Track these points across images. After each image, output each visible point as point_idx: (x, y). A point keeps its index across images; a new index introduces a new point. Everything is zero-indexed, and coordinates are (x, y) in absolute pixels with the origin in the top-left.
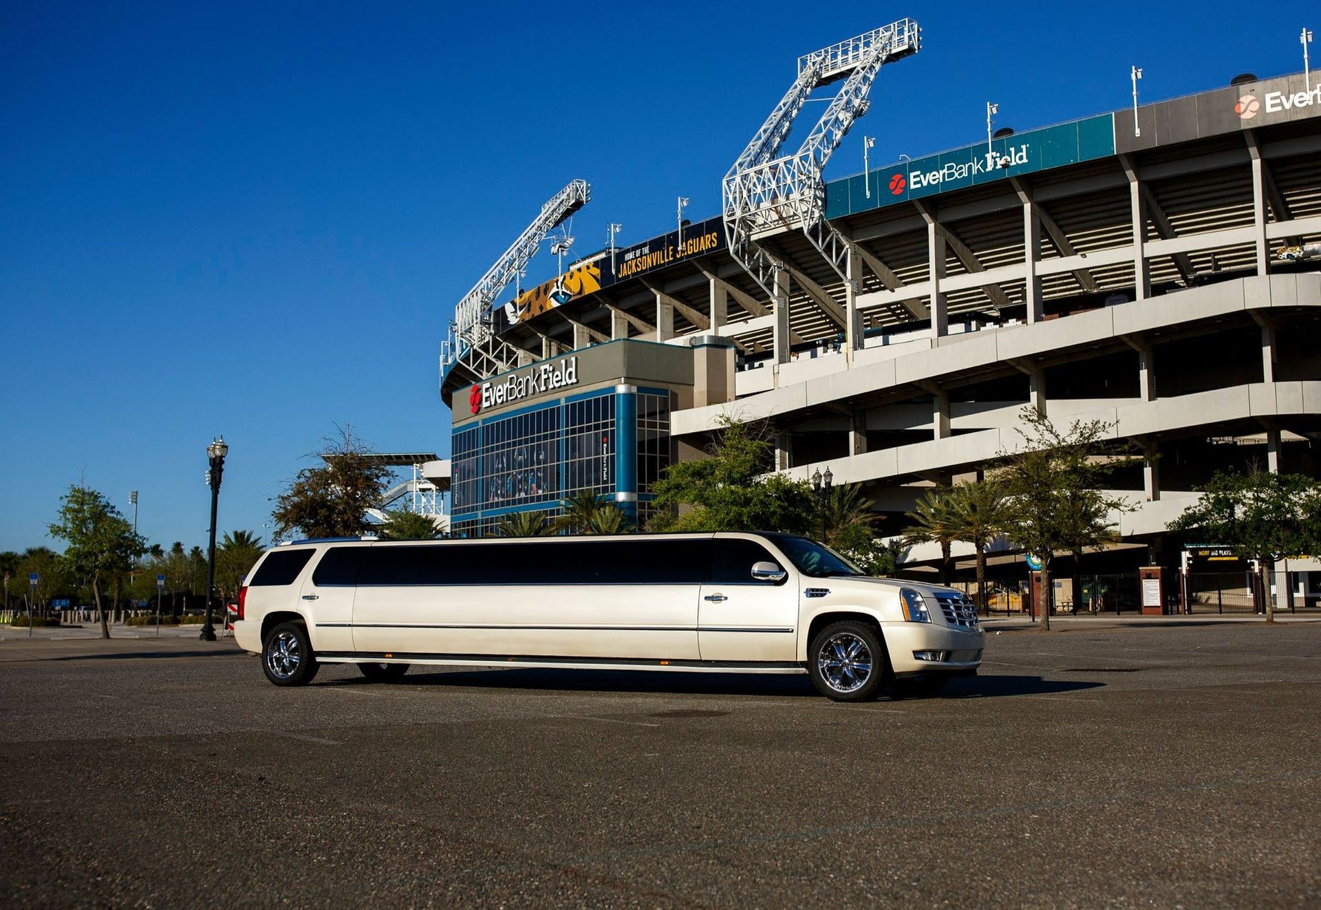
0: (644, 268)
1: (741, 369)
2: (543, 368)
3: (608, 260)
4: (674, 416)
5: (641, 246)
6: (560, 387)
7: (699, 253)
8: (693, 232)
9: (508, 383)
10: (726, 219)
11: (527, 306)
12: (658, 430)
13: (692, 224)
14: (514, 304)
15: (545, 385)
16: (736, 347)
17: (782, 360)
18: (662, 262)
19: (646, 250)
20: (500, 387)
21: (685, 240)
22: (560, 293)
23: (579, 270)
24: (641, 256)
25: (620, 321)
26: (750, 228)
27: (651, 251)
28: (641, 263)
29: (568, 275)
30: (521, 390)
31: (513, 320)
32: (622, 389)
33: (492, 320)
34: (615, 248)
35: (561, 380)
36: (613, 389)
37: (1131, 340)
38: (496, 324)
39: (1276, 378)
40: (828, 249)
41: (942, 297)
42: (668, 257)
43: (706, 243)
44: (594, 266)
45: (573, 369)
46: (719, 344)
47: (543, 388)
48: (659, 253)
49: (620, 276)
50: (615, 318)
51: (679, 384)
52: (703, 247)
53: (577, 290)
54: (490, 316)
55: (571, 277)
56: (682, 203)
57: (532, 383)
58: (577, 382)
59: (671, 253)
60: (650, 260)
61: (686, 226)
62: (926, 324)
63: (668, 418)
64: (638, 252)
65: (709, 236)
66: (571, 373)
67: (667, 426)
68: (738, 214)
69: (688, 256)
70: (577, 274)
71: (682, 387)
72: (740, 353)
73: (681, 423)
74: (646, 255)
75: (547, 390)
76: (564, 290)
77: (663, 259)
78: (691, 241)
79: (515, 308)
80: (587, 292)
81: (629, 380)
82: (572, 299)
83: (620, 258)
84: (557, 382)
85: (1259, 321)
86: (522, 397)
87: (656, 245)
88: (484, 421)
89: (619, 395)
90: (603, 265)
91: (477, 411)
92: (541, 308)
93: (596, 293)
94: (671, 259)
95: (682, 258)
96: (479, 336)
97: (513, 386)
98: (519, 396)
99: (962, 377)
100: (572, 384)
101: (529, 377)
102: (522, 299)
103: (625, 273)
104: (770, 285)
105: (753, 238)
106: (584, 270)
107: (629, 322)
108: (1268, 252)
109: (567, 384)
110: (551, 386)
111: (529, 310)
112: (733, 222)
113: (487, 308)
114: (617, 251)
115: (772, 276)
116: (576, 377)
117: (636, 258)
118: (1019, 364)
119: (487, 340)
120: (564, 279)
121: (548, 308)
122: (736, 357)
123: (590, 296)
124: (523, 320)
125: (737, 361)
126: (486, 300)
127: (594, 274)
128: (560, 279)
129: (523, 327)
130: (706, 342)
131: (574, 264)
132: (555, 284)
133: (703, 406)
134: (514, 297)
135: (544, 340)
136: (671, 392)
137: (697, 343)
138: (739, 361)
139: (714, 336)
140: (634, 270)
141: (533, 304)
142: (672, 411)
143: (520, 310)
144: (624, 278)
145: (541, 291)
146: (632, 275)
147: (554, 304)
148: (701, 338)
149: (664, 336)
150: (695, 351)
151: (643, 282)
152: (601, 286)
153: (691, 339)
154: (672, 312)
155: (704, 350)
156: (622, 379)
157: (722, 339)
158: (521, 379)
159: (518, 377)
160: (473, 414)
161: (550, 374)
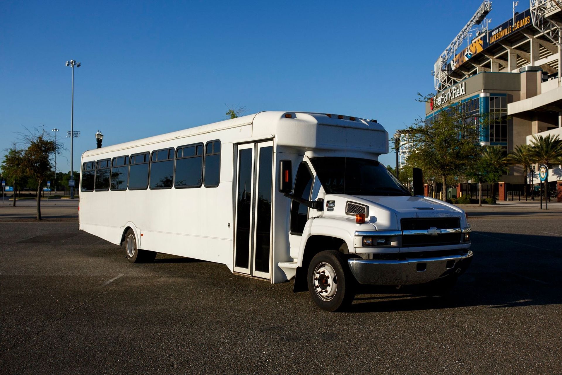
0: (500, 38)
1: (544, 80)
2: (453, 88)
3: (485, 36)
4: (509, 105)
5: (498, 28)
6: (459, 96)
7: (522, 27)
8: (519, 17)
9: (442, 96)
10: (531, 9)
11: (457, 61)
12: (501, 112)
13: (519, 14)
14: (453, 61)
15: (454, 96)
16: (542, 71)
18: (507, 34)
19: (500, 29)
20: (439, 98)
21: (516, 22)
22: (468, 54)
23: (475, 42)
24: (498, 32)
25: (494, 64)
26: (544, 12)
27: (502, 29)
28: (498, 35)
29: (471, 45)
30: (446, 99)
31: (453, 68)
32: (482, 95)
33: (447, 69)
34: (488, 30)
35: (459, 93)
36: (478, 95)
38: (448, 70)
42: (509, 31)
43: (524, 22)
44: (480, 40)
45: (463, 88)
46: (533, 70)
47: (453, 97)
48: (506, 30)
49: (490, 43)
50: (492, 62)
51: (513, 90)
52: (524, 24)
53: (474, 52)
54: (446, 67)
55: (472, 46)
56: (515, 4)
57: (450, 95)
58: (466, 93)
59: (510, 29)
60: (502, 33)
61: (517, 15)
63: (506, 107)
64: (497, 30)
65: (526, 18)
66: (463, 90)
67: (506, 111)
68: (537, 5)
69: (518, 29)
70: (474, 44)
71: (514, 92)
72: (544, 73)
73: (512, 108)
74: (500, 32)
75: (455, 98)
76: (470, 52)
77: (507, 32)
78: (518, 22)
79: (454, 63)
80: (478, 52)
81: (485, 91)
82: (473, 56)
83: (490, 35)
84: (458, 94)
86: (447, 102)
87: (504, 26)
88: (435, 113)
89: (481, 98)
90: (484, 39)
92: (462, 61)
93: (482, 52)
94: (510, 32)
95: (515, 30)
96: (444, 75)
97: (443, 97)
98: (445, 102)
100: (464, 94)
101: (448, 93)
102: (456, 58)
103: (492, 41)
104: (556, 39)
105: (546, 16)
106: (477, 42)
107: (499, 64)
109: (462, 95)
110: (456, 96)
111: (458, 63)
112: (535, 9)
113: (444, 63)
114: (490, 31)
115: (558, 33)
116: (465, 91)
117: (496, 33)
119: (444, 79)
120: (470, 47)
121: (464, 61)
122: (542, 75)
123: (480, 53)
124: (456, 68)
125: (542, 77)
126: (444, 60)
127: (480, 43)
128: (468, 47)
129: (459, 71)
130: (526, 70)
131: (473, 40)
132: (467, 50)
133: (525, 99)
134: (453, 58)
135: (467, 76)
136: (508, 94)
137: (523, 71)
138: (543, 77)
139: (531, 67)
140: (496, 39)
141: (459, 60)
142: (508, 103)
143: (455, 63)
144: (492, 43)
145: (462, 54)
146: (495, 41)
147: (466, 59)
148: (525, 68)
149: (512, 69)
150: (521, 74)
151: (501, 44)
152: (483, 49)
153: (520, 69)
154: (516, 57)
155: (525, 73)
156: (483, 90)
157: (535, 67)
158: (446, 94)
159: (445, 93)
160: (432, 110)
161: (456, 91)
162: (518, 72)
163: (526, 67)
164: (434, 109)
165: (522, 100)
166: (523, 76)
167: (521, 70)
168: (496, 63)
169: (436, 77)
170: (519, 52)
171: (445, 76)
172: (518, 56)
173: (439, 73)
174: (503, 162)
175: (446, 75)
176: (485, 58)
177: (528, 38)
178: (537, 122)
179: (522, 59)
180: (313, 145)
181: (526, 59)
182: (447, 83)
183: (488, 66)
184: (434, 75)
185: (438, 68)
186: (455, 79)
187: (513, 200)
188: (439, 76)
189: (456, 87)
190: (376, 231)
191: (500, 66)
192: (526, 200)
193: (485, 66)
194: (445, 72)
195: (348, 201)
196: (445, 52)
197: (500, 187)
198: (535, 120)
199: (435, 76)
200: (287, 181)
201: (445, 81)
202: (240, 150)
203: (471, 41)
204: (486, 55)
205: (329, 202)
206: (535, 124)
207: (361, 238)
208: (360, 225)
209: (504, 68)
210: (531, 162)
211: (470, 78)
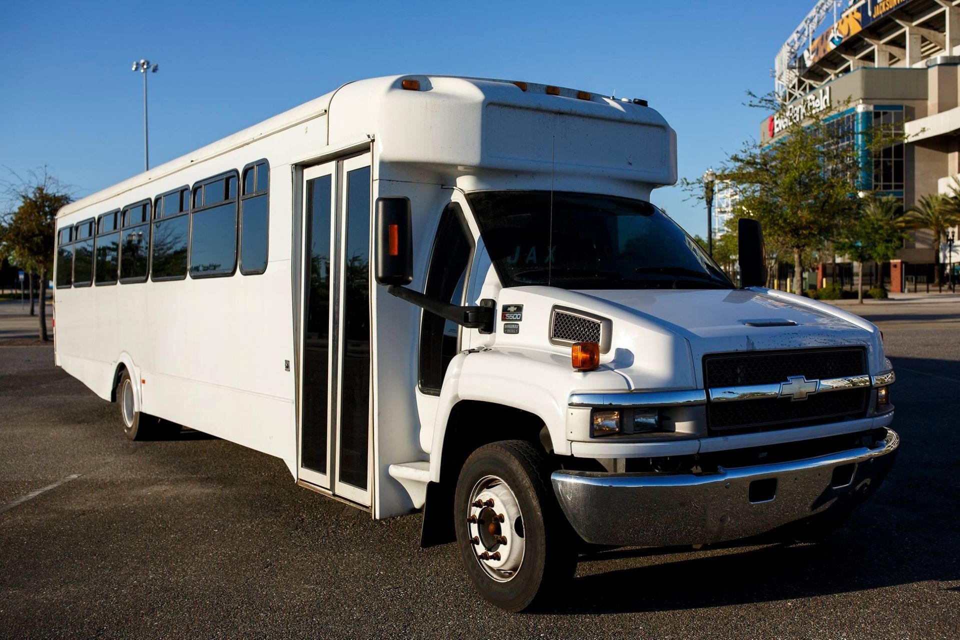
0: (891, 7)
2: (808, 98)
3: (865, 5)
4: (909, 126)
6: (820, 111)
9: (789, 112)
11: (816, 51)
12: (893, 139)
14: (808, 50)
15: (810, 111)
20: (784, 116)
22: (836, 38)
23: (847, 16)
25: (881, 53)
28: (889, 4)
29: (840, 21)
30: (796, 116)
31: (809, 64)
32: (860, 109)
33: (797, 66)
35: (820, 106)
36: (853, 109)
38: (800, 68)
44: (857, 12)
45: (827, 97)
46: (951, 63)
47: (809, 114)
49: (874, 16)
50: (878, 51)
51: (914, 99)
53: (846, 33)
54: (795, 62)
55: (842, 23)
58: (831, 106)
63: (902, 128)
66: (826, 100)
67: (902, 136)
70: (846, 21)
71: (916, 102)
73: (913, 131)
75: (812, 115)
76: (838, 34)
79: (809, 53)
80: (853, 33)
81: (866, 100)
82: (843, 40)
83: (874, 2)
84: (818, 108)
86: (797, 122)
88: (776, 142)
89: (858, 114)
90: (863, 9)
91: (773, 135)
92: (824, 51)
93: (860, 33)
96: (792, 77)
97: (792, 114)
98: (795, 122)
100: (827, 108)
101: (800, 106)
102: (814, 45)
103: (878, 13)
106: (851, 16)
107: (890, 54)
109: (824, 109)
110: (814, 112)
111: (817, 54)
113: (793, 55)
116: (830, 103)
119: (793, 83)
120: (838, 26)
121: (828, 50)
123: (856, 36)
124: (814, 62)
126: (793, 50)
127: (857, 18)
128: (836, 25)
129: (817, 68)
130: (939, 62)
131: (844, 12)
132: (832, 30)
133: (935, 114)
134: (809, 45)
135: (832, 77)
136: (906, 107)
137: (932, 64)
139: (947, 57)
140: (884, 10)
141: (819, 49)
142: (906, 122)
143: (813, 53)
144: (877, 18)
145: (824, 38)
146: (883, 14)
147: (832, 46)
148: (936, 59)
149: (913, 61)
150: (930, 70)
151: (893, 18)
152: (862, 27)
153: (928, 61)
154: (920, 40)
155: (936, 68)
156: (861, 101)
157: (955, 57)
158: (796, 109)
159: (794, 107)
160: (770, 138)
161: (813, 102)
162: (924, 67)
163: (938, 58)
164: (775, 135)
165: (931, 115)
166: (933, 75)
167: (929, 64)
168: (884, 53)
169: (779, 79)
170: (925, 32)
171: (794, 77)
172: (924, 40)
173: (784, 74)
174: (899, 224)
175: (796, 76)
176: (865, 43)
177: (941, 7)
178: (956, 154)
179: (931, 43)
180: (473, 157)
181: (937, 44)
182: (799, 89)
183: (870, 57)
184: (774, 77)
185: (782, 64)
186: (812, 82)
187: (916, 291)
188: (784, 78)
189: (814, 95)
190: (630, 394)
191: (892, 57)
192: (940, 291)
193: (865, 58)
194: (794, 70)
195: (556, 307)
196: (795, 36)
197: (893, 269)
198: (953, 151)
199: (776, 79)
200: (396, 253)
201: (794, 87)
202: (307, 181)
203: (839, 14)
204: (868, 37)
205: (509, 309)
206: (953, 158)
207: (587, 412)
208: (585, 375)
209: (899, 60)
210: (948, 225)
211: (839, 79)
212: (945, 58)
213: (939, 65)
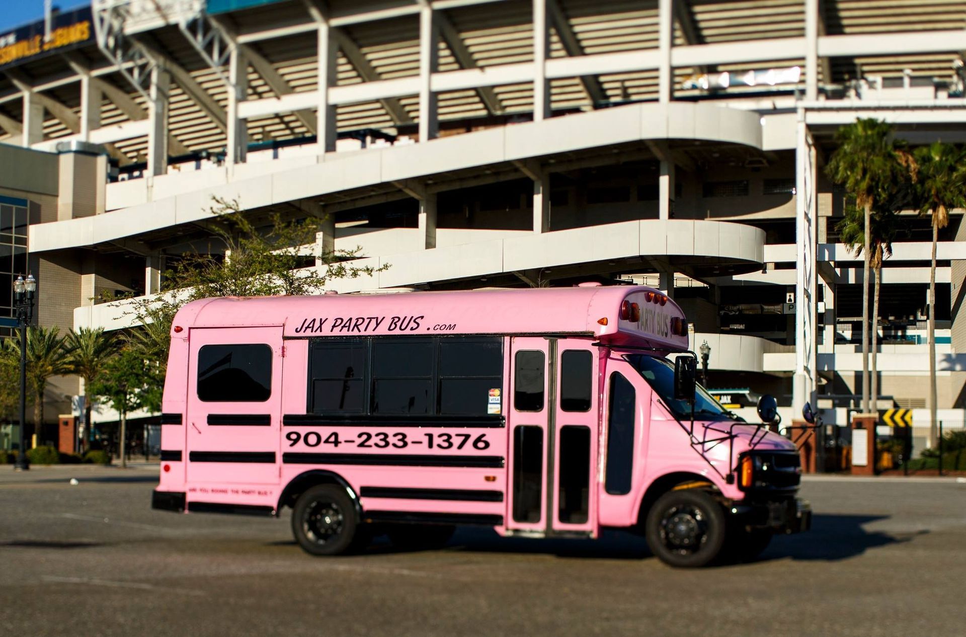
0: (9, 61)
1: (113, 179)
4: (33, 230)
5: (6, 35)
7: (70, 45)
8: (63, 21)
10: (96, 7)
12: (13, 245)
13: (63, 12)
16: (108, 155)
17: (158, 172)
18: (28, 54)
19: (11, 39)
21: (54, 29)
26: (125, 21)
27: (17, 41)
28: (5, 55)
37: (525, 166)
39: (672, 216)
40: (209, 48)
41: (332, 110)
42: (34, 49)
43: (76, 34)
46: (88, 151)
51: (41, 194)
52: (73, 39)
59: (37, 44)
61: (56, 14)
62: (313, 140)
63: (25, 233)
64: (3, 42)
65: (80, 26)
67: (24, 241)
68: (111, 3)
69: (56, 48)
71: (44, 197)
72: (113, 162)
73: (40, 238)
74: (11, 45)
77: (29, 51)
78: (59, 31)
85: (658, 153)
87: (22, 34)
94: (38, 50)
95: (49, 50)
99: (348, 199)
104: (146, 85)
105: (128, 31)
108: (672, 83)
115: (149, 75)
118: (406, 187)
122: (109, 165)
125: (109, 171)
130: (74, 148)
133: (68, 219)
136: (31, 202)
137: (65, 149)
138: (111, 170)
139: (84, 143)
142: (31, 224)
148: (69, 143)
149: (34, 140)
150: (62, 157)
151: (7, 75)
153: (58, 144)
154: (42, 112)
155: (71, 157)
157: (93, 145)
162: (54, 151)
163: (74, 142)
165: (62, 220)
166: (66, 164)
167: (61, 148)
170: (50, 103)
172: (47, 112)
174: (65, 366)
177: (78, 74)
178: (93, 276)
181: (69, 125)
197: (62, 427)
198: (89, 272)
206: (88, 282)
209: (9, 134)
212: (80, 144)
213: (76, 152)
